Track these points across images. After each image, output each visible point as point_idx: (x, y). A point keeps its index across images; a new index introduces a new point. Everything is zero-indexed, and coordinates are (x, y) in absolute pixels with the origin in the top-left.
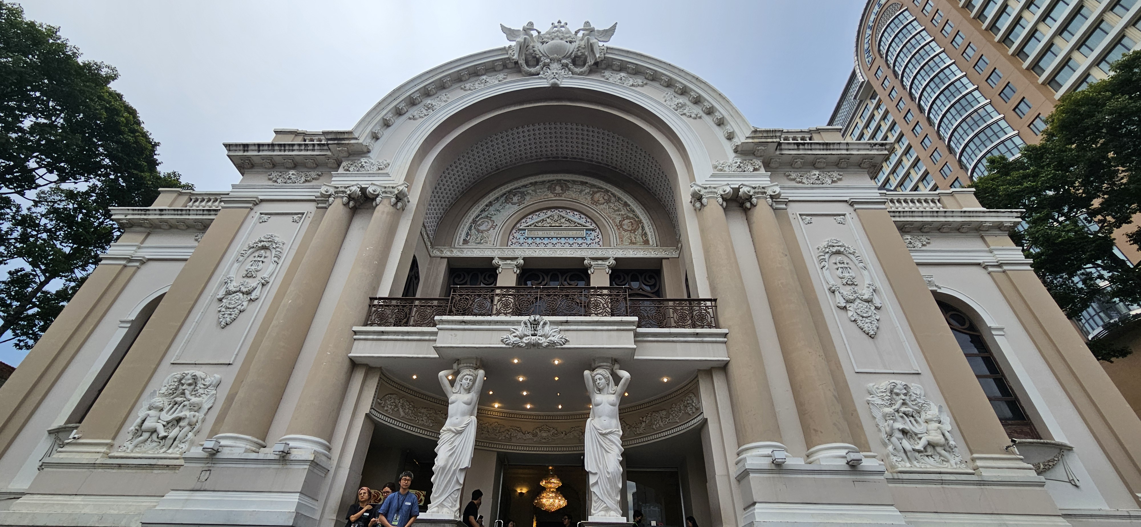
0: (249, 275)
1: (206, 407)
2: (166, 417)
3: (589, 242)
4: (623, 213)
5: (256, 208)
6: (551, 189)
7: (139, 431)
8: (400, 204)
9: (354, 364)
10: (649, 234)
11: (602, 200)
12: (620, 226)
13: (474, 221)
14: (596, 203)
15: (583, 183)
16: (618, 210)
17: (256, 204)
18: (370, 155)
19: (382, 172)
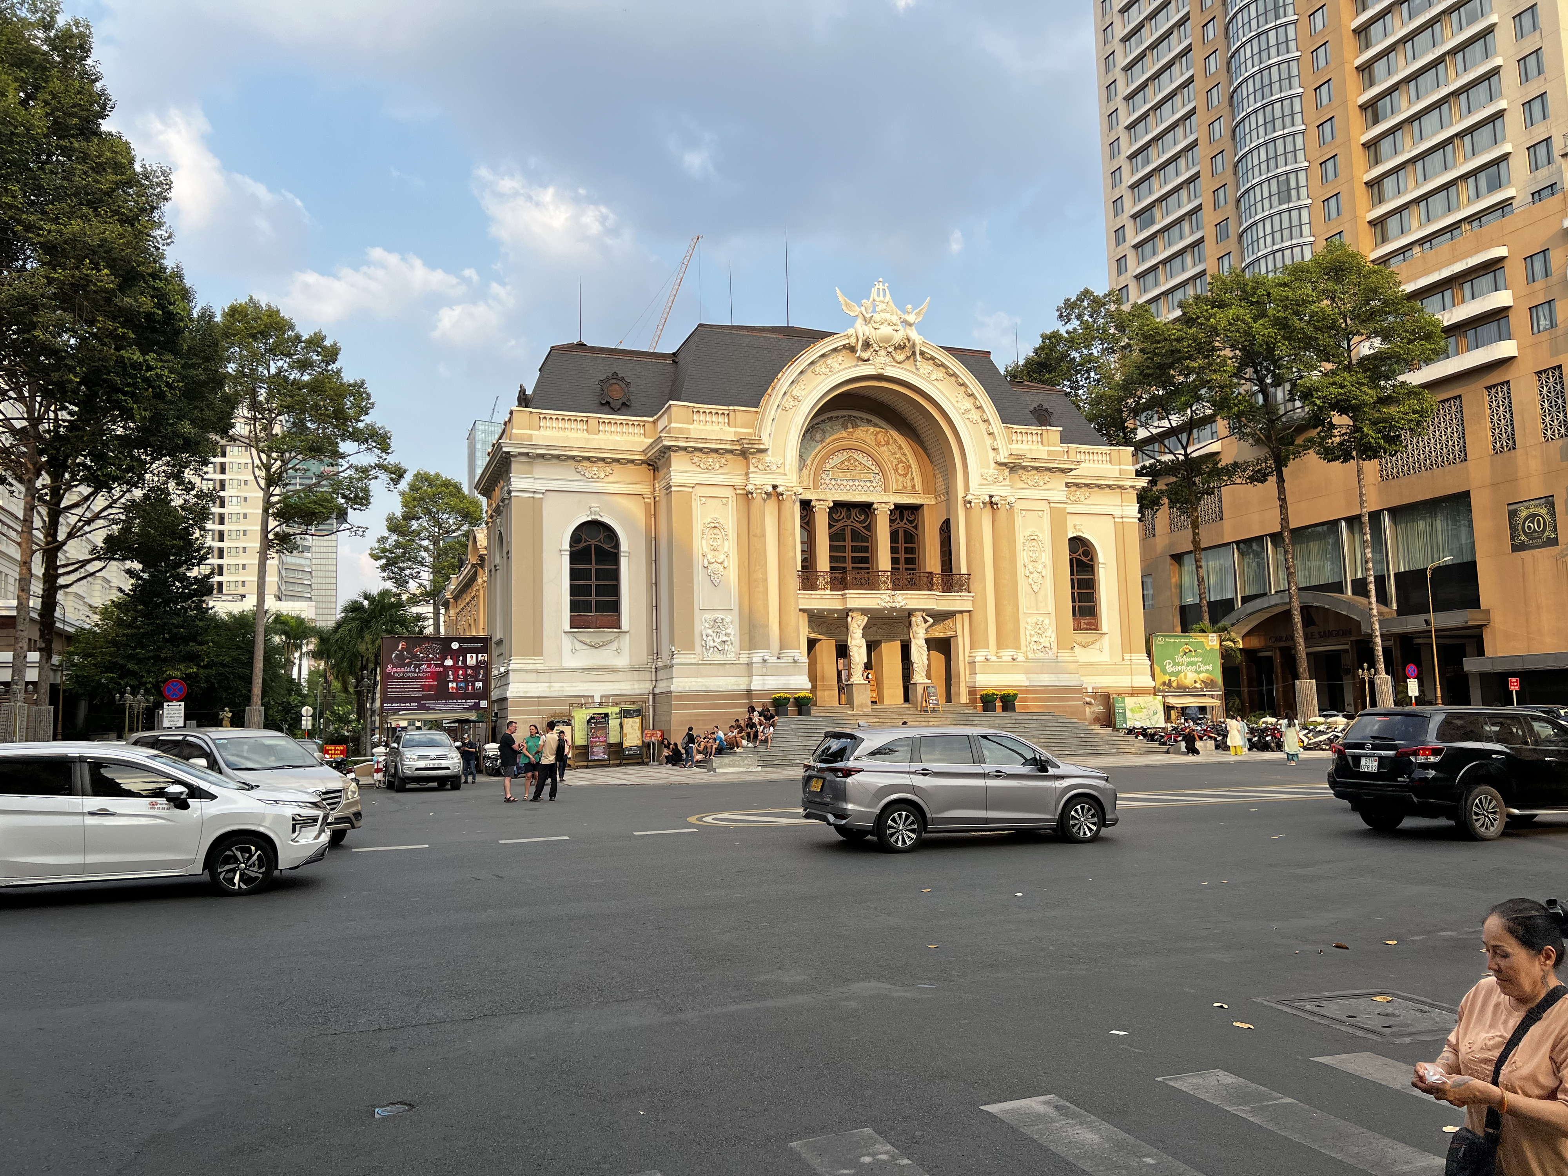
0: (716, 550)
1: (733, 633)
2: (718, 640)
3: (875, 485)
4: (898, 456)
5: (694, 491)
6: (845, 428)
7: (708, 648)
10: (916, 479)
11: (883, 443)
12: (896, 470)
14: (878, 444)
15: (869, 421)
16: (895, 453)
17: (693, 487)
18: (770, 452)
19: (778, 471)
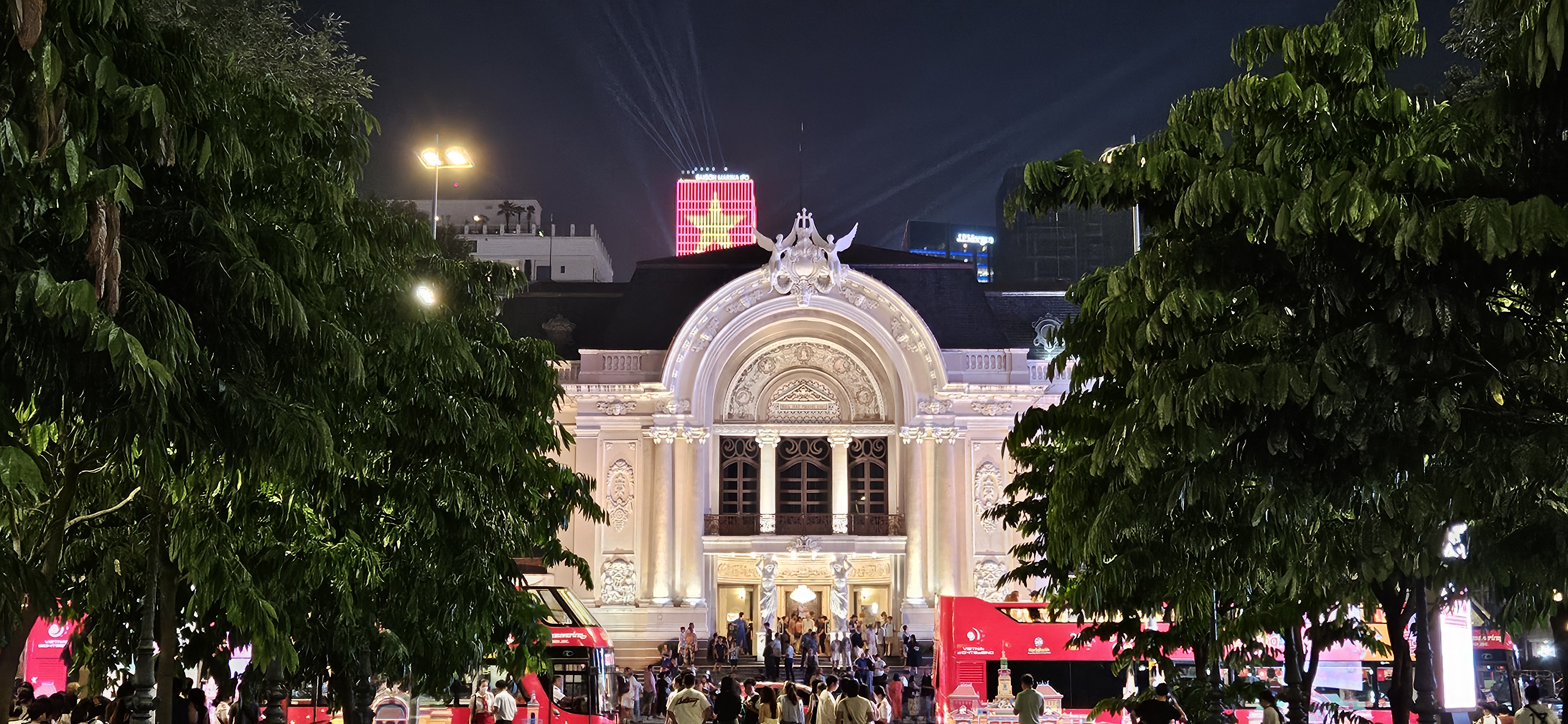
1: (633, 577)
3: (831, 416)
4: (860, 383)
5: (600, 437)
6: (798, 354)
10: (880, 408)
11: (842, 369)
12: (857, 398)
13: (734, 393)
14: (837, 372)
15: (826, 348)
16: (856, 380)
17: (598, 434)
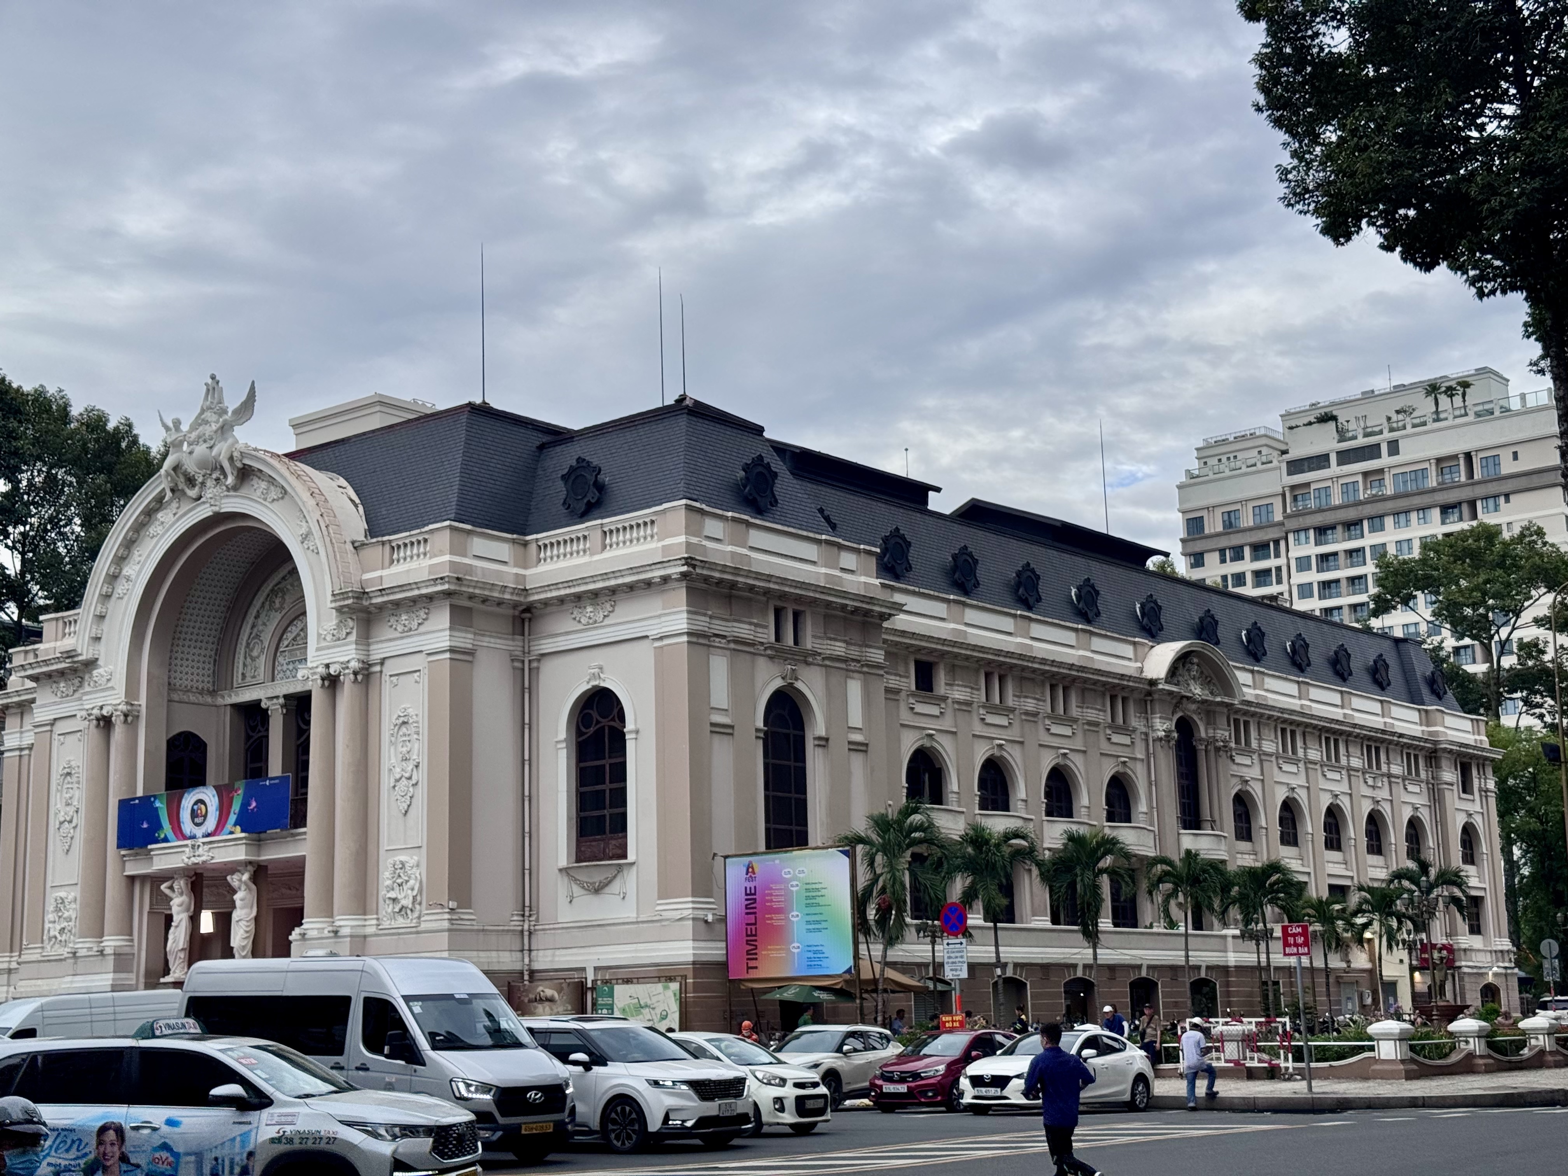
0: (68, 804)
1: (73, 917)
2: (58, 927)
5: (55, 728)
7: (50, 939)
8: (130, 719)
9: (132, 879)
13: (248, 644)
17: (52, 725)
18: (100, 662)
19: (109, 685)
